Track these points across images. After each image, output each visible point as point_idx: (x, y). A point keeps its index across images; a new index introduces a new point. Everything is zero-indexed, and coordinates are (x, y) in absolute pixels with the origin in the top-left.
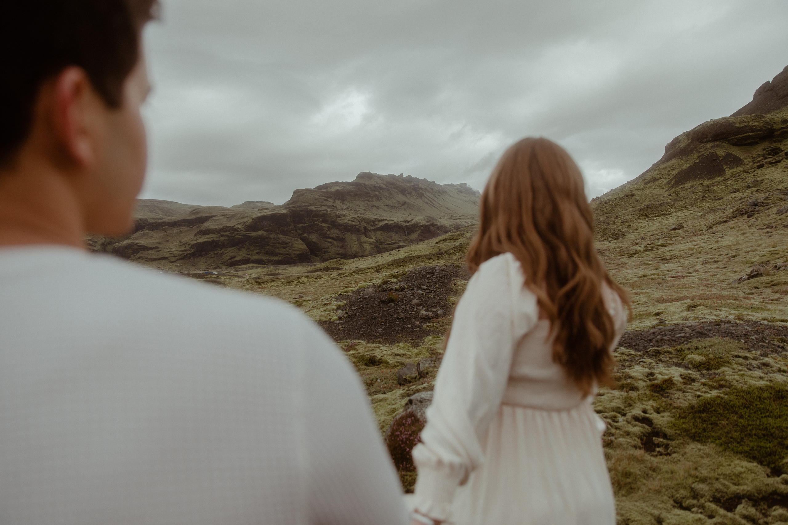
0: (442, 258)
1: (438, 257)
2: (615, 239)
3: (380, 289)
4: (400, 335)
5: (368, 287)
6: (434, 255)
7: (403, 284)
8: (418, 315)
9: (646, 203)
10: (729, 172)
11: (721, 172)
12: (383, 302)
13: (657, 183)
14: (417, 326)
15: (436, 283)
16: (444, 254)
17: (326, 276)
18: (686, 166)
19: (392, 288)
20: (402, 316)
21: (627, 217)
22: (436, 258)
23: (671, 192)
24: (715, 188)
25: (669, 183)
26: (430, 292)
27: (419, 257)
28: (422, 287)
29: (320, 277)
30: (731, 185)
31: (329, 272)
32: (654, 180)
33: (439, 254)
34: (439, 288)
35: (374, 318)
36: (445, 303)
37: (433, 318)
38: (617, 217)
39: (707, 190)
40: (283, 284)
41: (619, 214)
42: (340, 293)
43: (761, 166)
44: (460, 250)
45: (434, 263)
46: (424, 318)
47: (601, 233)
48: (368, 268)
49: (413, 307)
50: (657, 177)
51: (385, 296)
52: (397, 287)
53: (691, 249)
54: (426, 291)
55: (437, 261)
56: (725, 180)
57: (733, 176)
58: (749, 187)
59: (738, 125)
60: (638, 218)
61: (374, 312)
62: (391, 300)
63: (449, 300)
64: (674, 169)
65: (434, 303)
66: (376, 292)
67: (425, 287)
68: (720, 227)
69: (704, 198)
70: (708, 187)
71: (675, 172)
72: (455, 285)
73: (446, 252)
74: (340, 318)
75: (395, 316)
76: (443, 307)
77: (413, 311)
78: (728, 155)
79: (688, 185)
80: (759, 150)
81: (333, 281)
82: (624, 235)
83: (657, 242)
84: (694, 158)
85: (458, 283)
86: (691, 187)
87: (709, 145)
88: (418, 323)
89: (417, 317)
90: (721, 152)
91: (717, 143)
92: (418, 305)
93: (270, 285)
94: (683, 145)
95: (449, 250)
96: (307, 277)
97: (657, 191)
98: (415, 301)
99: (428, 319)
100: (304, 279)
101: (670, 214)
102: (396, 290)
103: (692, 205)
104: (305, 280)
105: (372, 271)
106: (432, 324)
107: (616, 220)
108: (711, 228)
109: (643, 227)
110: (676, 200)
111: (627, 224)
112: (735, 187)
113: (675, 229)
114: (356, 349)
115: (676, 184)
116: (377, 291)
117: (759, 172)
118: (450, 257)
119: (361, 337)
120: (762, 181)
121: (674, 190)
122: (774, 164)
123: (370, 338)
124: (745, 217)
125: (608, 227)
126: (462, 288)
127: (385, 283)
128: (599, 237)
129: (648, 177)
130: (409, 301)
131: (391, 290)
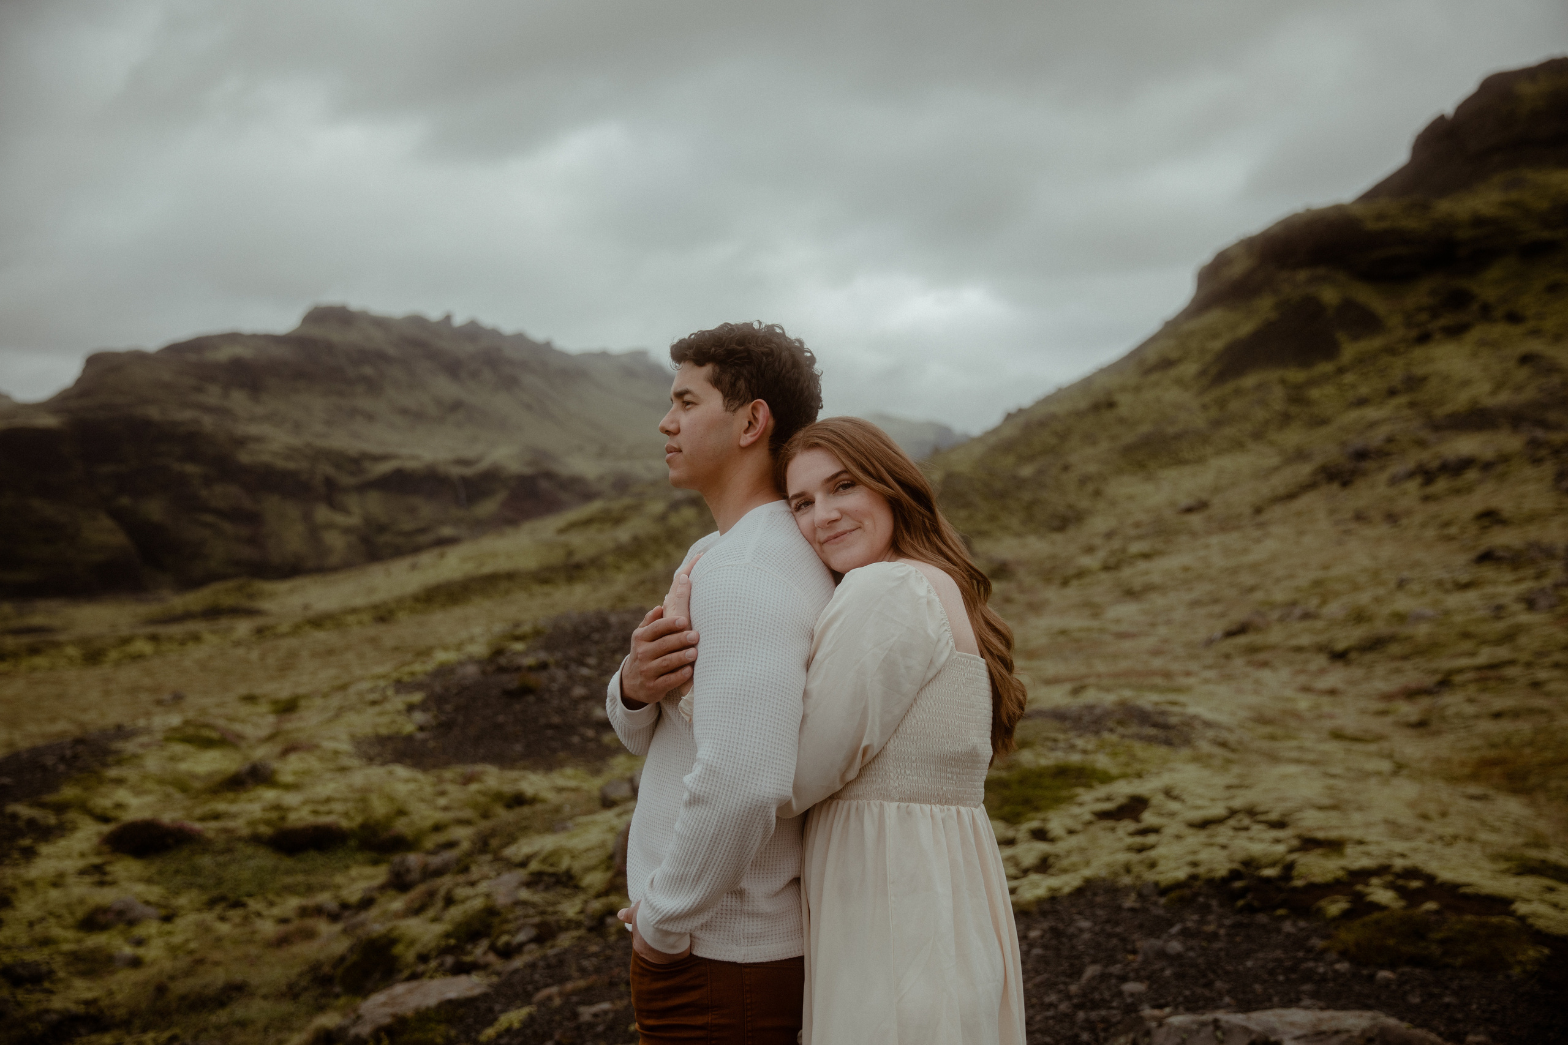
0: (580, 579)
1: (568, 575)
2: (1056, 530)
3: (493, 667)
4: (561, 755)
5: (461, 664)
7: (543, 656)
9: (1145, 428)
10: (1349, 351)
11: (1330, 350)
12: (509, 693)
13: (1174, 372)
16: (584, 567)
17: (214, 632)
18: (1246, 328)
19: (520, 665)
20: (556, 720)
21: (1092, 468)
22: (564, 579)
23: (1207, 398)
24: (1315, 393)
25: (1203, 373)
27: (511, 576)
29: (196, 638)
30: (1353, 386)
31: (224, 622)
32: (1166, 364)
39: (1297, 396)
40: (71, 660)
43: (1424, 338)
48: (354, 611)
49: (576, 702)
50: (1174, 355)
51: (511, 682)
53: (1186, 569)
54: (597, 670)
56: (1341, 371)
57: (1360, 361)
58: (1392, 393)
59: (1371, 226)
60: (1119, 471)
61: (496, 714)
62: (525, 691)
64: (1215, 336)
66: (483, 673)
68: (1278, 511)
69: (1286, 419)
70: (1299, 387)
71: (1218, 345)
73: (590, 561)
74: (421, 728)
77: (576, 711)
78: (1348, 306)
79: (1249, 381)
80: (1420, 294)
81: (241, 652)
82: (1080, 518)
83: (1135, 548)
84: (1265, 307)
86: (1260, 387)
87: (1302, 275)
88: (592, 733)
90: (1329, 295)
91: (1321, 271)
92: (585, 698)
93: (25, 664)
94: (1237, 270)
95: (600, 555)
96: (154, 638)
97: (1172, 395)
98: (579, 691)
100: (142, 646)
101: (1201, 460)
102: (531, 669)
103: (1258, 436)
104: (147, 648)
105: (366, 617)
108: (1258, 511)
109: (1131, 498)
110: (1217, 424)
111: (1090, 487)
112: (1364, 390)
113: (1189, 510)
114: (480, 781)
115: (1221, 377)
116: (487, 670)
117: (1419, 353)
118: (605, 576)
119: (485, 759)
120: (1423, 379)
121: (1216, 393)
122: (1455, 332)
123: (504, 761)
124: (1335, 487)
125: (1041, 495)
127: (498, 652)
128: (1016, 523)
129: (1152, 356)
130: (565, 691)
131: (518, 669)
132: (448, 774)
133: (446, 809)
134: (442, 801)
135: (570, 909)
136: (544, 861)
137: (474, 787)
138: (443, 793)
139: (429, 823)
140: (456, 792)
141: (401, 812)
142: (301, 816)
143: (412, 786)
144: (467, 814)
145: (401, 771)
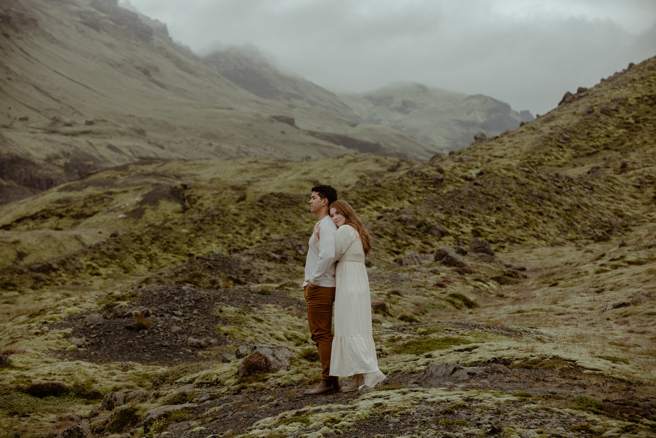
0: (49, 283)
1: (38, 280)
2: (598, 239)
3: (112, 314)
4: (176, 360)
5: (86, 313)
6: (21, 272)
7: (145, 309)
8: (186, 343)
12: (130, 328)
14: (190, 354)
15: (191, 308)
16: (55, 270)
19: (131, 313)
20: (167, 343)
22: (30, 283)
26: (188, 320)
28: (176, 312)
33: (38, 270)
34: (199, 315)
35: (131, 345)
36: (214, 333)
37: (207, 347)
38: (624, 167)
41: (633, 156)
42: (44, 321)
44: (112, 257)
45: (21, 299)
46: (195, 347)
47: (561, 221)
49: (175, 334)
51: (129, 322)
52: (138, 312)
54: (183, 318)
55: (31, 294)
61: (126, 340)
62: (141, 327)
63: (219, 329)
65: (201, 332)
66: (105, 317)
67: (181, 314)
72: (221, 311)
73: (63, 263)
74: (80, 346)
75: (158, 343)
76: (214, 337)
77: (177, 339)
82: (627, 228)
85: (224, 309)
88: (190, 351)
89: (185, 344)
92: (180, 332)
95: (74, 257)
98: (176, 328)
99: (201, 347)
102: (139, 316)
106: (208, 352)
107: (621, 178)
114: (132, 369)
116: (108, 316)
118: (78, 280)
123: (142, 361)
125: (585, 200)
126: (232, 316)
127: (109, 308)
128: (553, 231)
130: (166, 329)
131: (130, 315)
132: (113, 365)
133: (117, 381)
134: (115, 378)
135: (224, 390)
136: (204, 378)
137: (130, 372)
138: (114, 374)
139: (110, 387)
140: (119, 373)
141: (94, 381)
142: (38, 380)
143: (93, 370)
144: (130, 383)
145: (84, 363)
